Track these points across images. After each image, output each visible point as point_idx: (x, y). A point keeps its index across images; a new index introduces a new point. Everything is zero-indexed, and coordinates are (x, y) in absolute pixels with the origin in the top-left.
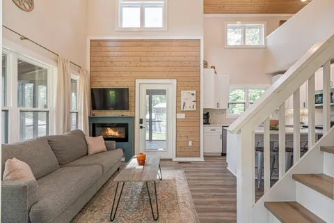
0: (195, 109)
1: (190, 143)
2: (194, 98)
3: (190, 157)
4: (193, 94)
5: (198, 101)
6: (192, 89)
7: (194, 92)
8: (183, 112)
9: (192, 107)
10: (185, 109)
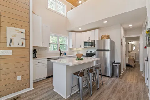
0: (24, 46)
1: (19, 78)
2: (23, 36)
3: (19, 90)
4: (22, 33)
5: (27, 39)
6: (21, 27)
7: (24, 31)
8: (10, 48)
9: (21, 44)
10: (12, 46)
